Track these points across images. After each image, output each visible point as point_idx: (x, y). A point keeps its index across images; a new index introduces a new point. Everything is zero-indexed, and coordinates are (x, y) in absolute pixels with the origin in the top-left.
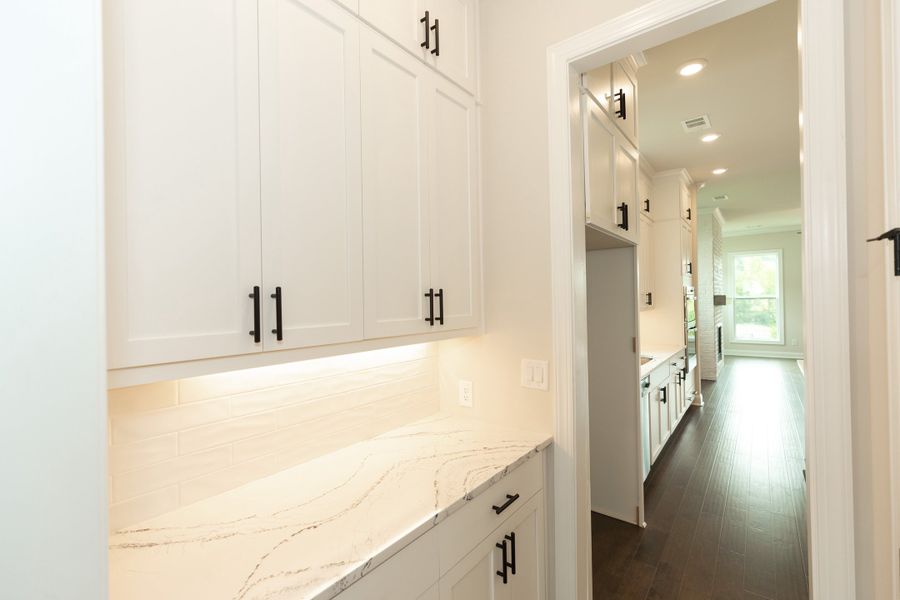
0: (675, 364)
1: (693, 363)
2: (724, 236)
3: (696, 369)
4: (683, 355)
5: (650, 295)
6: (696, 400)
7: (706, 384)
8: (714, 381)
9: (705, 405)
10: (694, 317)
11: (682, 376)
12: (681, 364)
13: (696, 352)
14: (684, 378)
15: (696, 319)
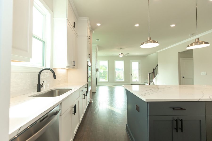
0: (82, 91)
1: (90, 89)
2: (98, 56)
3: (91, 90)
4: (87, 86)
5: (74, 62)
6: (91, 101)
7: (93, 94)
8: (95, 93)
9: (93, 102)
10: (91, 73)
11: (86, 94)
12: (85, 90)
13: (91, 85)
14: (87, 95)
15: (91, 74)
